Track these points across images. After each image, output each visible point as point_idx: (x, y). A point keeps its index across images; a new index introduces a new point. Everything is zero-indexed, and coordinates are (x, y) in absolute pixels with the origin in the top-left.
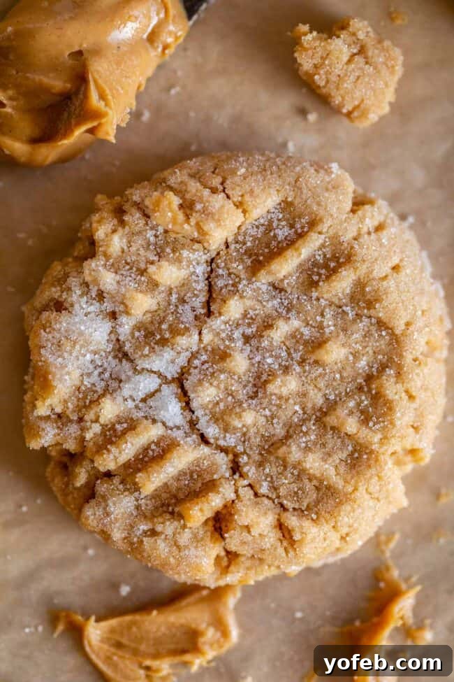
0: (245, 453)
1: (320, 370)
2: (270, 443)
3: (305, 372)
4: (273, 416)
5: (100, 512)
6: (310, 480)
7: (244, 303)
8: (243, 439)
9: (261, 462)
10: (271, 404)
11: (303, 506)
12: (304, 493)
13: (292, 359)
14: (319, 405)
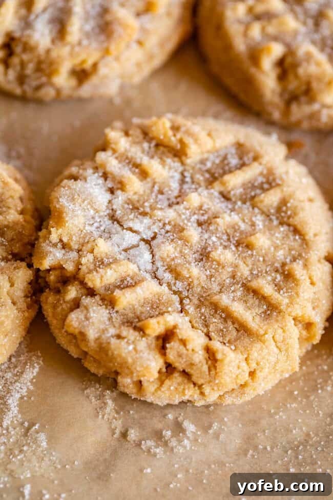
0: (187, 297)
1: (250, 252)
2: (207, 294)
3: (238, 251)
4: (211, 276)
5: (82, 317)
6: (233, 323)
7: (201, 199)
8: (188, 288)
9: (199, 306)
10: (212, 267)
11: (226, 340)
12: (227, 331)
13: (231, 242)
14: (246, 276)
